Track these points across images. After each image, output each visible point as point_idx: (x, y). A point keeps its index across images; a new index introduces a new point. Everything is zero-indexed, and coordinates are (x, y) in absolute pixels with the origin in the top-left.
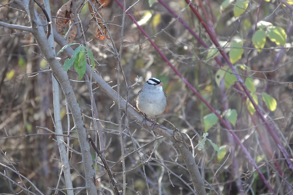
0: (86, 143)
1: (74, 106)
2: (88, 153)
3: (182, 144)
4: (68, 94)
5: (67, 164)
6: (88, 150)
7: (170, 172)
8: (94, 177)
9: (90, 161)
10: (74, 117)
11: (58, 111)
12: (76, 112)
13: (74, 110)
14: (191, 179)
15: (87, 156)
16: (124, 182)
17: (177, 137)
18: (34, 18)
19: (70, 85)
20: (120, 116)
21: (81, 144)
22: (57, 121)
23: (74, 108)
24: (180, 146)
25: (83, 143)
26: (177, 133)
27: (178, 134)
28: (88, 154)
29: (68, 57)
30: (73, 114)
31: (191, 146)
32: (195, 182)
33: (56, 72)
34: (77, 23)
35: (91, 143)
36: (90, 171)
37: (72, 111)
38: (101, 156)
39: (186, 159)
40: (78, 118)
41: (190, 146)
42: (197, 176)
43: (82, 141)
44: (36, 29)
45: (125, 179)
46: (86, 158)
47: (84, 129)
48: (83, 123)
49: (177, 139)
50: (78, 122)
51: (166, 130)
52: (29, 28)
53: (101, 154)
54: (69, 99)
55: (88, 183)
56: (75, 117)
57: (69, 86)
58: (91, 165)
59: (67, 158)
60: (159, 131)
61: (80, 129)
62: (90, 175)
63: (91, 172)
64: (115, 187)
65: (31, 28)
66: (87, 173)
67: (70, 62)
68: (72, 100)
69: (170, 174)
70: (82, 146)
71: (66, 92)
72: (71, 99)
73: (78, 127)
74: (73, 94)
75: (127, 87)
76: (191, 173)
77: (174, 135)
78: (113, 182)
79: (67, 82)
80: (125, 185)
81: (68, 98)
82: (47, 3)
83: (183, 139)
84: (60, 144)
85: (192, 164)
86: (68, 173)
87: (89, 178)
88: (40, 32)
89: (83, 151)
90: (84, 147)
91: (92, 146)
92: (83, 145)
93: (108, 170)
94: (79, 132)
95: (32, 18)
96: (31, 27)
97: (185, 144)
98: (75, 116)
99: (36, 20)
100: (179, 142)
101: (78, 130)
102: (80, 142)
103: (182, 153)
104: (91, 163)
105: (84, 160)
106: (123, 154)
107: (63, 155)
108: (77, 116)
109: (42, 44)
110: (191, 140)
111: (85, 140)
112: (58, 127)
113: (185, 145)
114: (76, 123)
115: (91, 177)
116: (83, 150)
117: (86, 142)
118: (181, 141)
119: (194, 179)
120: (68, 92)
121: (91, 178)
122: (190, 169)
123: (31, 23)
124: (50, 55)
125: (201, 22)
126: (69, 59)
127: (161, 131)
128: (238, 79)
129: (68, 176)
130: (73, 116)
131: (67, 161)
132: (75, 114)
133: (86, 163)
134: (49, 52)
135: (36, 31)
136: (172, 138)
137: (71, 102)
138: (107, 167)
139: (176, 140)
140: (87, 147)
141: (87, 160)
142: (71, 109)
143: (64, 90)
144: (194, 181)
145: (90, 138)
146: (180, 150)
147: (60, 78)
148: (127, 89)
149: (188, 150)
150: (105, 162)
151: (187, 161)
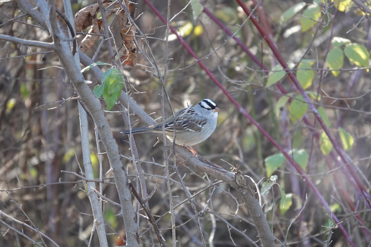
0: (126, 190)
1: (109, 143)
2: (129, 202)
3: (246, 190)
4: (102, 128)
5: (100, 218)
6: (128, 198)
7: (230, 227)
8: (136, 233)
9: (131, 212)
10: (110, 157)
11: (87, 150)
12: (112, 150)
13: (109, 148)
14: (258, 235)
15: (128, 206)
16: (174, 239)
17: (239, 181)
18: (56, 31)
19: (104, 116)
20: (167, 155)
21: (119, 190)
22: (87, 163)
23: (110, 145)
24: (243, 193)
25: (122, 190)
26: (240, 176)
27: (241, 178)
28: (129, 204)
29: (98, 83)
30: (109, 153)
31: (257, 193)
32: (263, 238)
33: (86, 100)
34: (108, 39)
35: (131, 189)
36: (131, 225)
37: (107, 149)
38: (145, 206)
39: (251, 209)
40: (115, 157)
41: (255, 193)
42: (266, 231)
43: (121, 187)
44: (60, 45)
45: (175, 235)
46: (126, 209)
47: (123, 171)
48: (122, 164)
49: (240, 183)
50: (115, 164)
51: (226, 173)
52: (51, 45)
53: (144, 204)
54: (103, 134)
55: (130, 240)
56: (112, 157)
57: (102, 117)
58: (133, 218)
59: (100, 211)
60: (216, 174)
61: (118, 172)
62: (132, 231)
63: (133, 226)
64: (163, 245)
65: (53, 45)
66: (128, 227)
67: (100, 89)
68: (107, 134)
69: (230, 229)
70: (120, 194)
71: (99, 125)
72: (105, 134)
73: (115, 170)
74: (107, 128)
75: (175, 117)
76: (259, 226)
77: (236, 179)
78: (160, 239)
79: (100, 112)
80: (175, 243)
81: (102, 132)
82: (69, 13)
83: (247, 184)
84: (91, 192)
85: (260, 215)
86: (102, 229)
87: (130, 234)
88: (64, 49)
89: (122, 200)
90: (123, 194)
91: (133, 193)
92: (122, 192)
93: (154, 224)
94: (117, 176)
95: (53, 31)
96: (53, 43)
97: (250, 190)
98: (112, 155)
99: (59, 34)
100: (242, 188)
101: (116, 174)
102: (118, 188)
103: (247, 202)
104: (133, 215)
105: (124, 211)
106: (172, 203)
107: (95, 206)
108: (114, 156)
109: (67, 64)
110: (257, 185)
111: (125, 186)
112: (88, 171)
113: (250, 192)
114: (113, 165)
115: (133, 233)
116: (122, 198)
117: (125, 188)
118: (245, 186)
119: (262, 235)
120: (102, 125)
121: (133, 235)
122: (257, 222)
123: (53, 38)
124: (78, 79)
125: (263, 37)
126: (98, 85)
127: (219, 174)
128: (311, 109)
129: (102, 233)
130: (109, 155)
131: (100, 214)
132: (111, 153)
133: (126, 215)
134: (76, 75)
135: (59, 48)
136: (233, 183)
137: (106, 138)
138: (152, 219)
139: (238, 186)
140: (127, 194)
141: (127, 211)
142: (106, 147)
143: (97, 122)
144: (261, 238)
145: (131, 183)
146: (244, 198)
147: (92, 107)
148: (175, 120)
149: (254, 197)
150: (149, 214)
151: (252, 211)
